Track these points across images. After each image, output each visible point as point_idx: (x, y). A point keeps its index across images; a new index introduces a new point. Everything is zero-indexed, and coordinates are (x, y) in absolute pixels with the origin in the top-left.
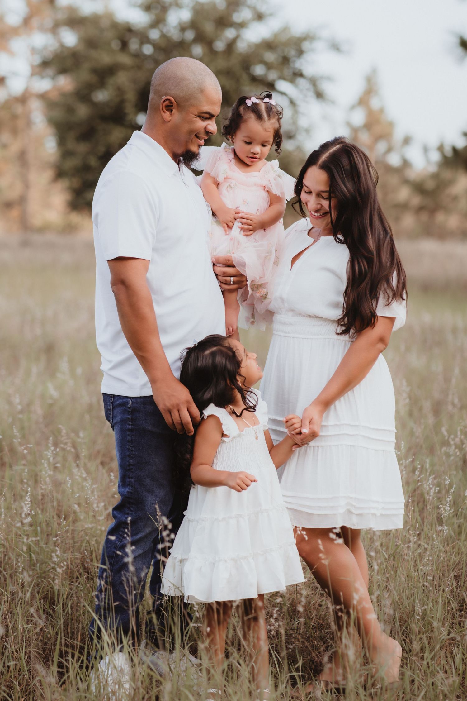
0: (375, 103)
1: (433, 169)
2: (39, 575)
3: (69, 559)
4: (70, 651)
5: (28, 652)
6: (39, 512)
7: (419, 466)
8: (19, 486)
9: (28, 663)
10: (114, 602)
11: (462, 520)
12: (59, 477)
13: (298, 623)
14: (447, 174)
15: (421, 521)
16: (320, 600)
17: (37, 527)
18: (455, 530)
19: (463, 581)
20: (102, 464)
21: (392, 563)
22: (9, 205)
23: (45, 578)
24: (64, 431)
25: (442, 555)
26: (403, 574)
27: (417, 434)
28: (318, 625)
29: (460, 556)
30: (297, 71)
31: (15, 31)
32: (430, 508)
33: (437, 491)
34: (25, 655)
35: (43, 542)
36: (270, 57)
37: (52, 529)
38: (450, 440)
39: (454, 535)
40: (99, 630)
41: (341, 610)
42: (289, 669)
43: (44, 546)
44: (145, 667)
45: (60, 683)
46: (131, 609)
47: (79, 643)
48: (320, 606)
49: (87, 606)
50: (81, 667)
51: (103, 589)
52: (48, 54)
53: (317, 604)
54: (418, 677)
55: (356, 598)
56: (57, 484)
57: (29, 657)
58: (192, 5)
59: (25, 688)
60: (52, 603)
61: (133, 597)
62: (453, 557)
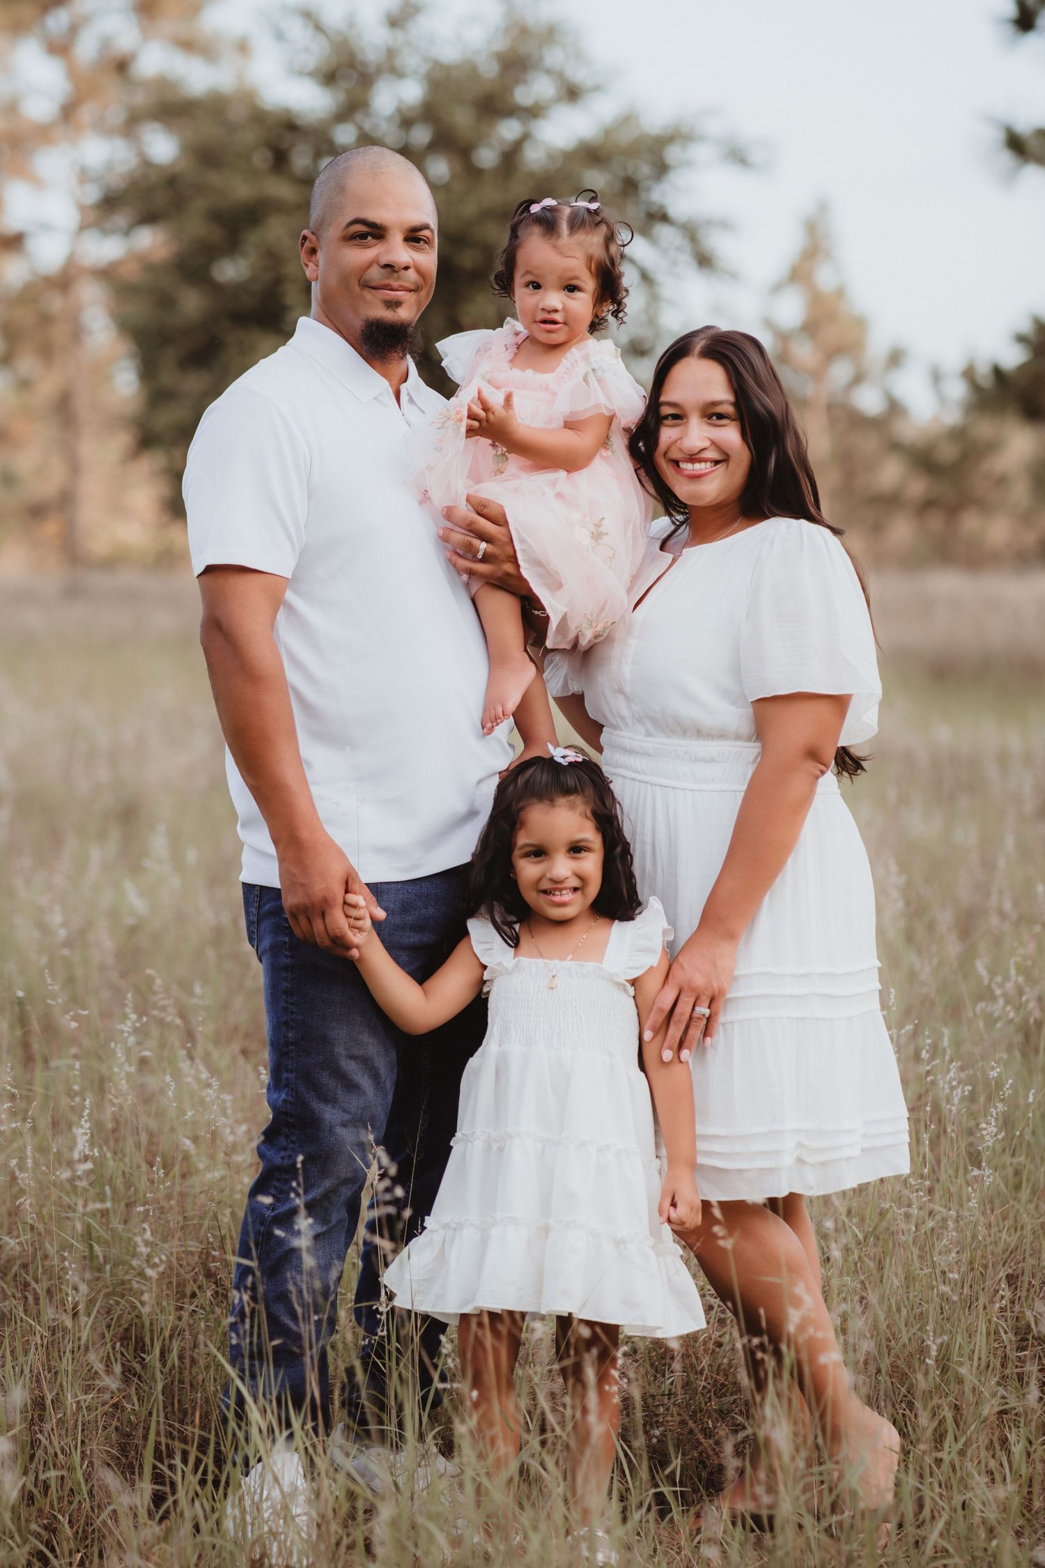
0: (825, 278)
1: (952, 417)
2: (111, 1289)
3: (175, 1255)
4: (178, 1446)
5: (88, 1452)
6: (109, 1155)
7: (929, 1041)
8: (64, 1101)
9: (88, 1477)
10: (271, 1339)
11: (1022, 1159)
12: (152, 1082)
13: (672, 1383)
14: (985, 428)
15: (934, 1162)
16: (718, 1334)
17: (104, 1186)
18: (1008, 1181)
19: (1026, 1285)
20: (244, 1052)
21: (872, 1251)
22: (37, 512)
23: (123, 1296)
24: (159, 981)
25: (982, 1231)
26: (896, 1274)
27: (923, 977)
28: (714, 1385)
29: (1018, 1234)
30: (655, 209)
31: (43, 134)
32: (953, 1131)
33: (966, 1093)
34: (82, 1459)
35: (118, 1220)
36: (596, 179)
37: (136, 1190)
38: (994, 986)
39: (1005, 1190)
40: (241, 1401)
41: (762, 1347)
42: (653, 1478)
43: (120, 1227)
44: (341, 1478)
45: (158, 1517)
46: (308, 1353)
47: (197, 1431)
48: (720, 1345)
49: (215, 1351)
50: (203, 1482)
51: (247, 1310)
52: (116, 181)
53: (712, 1341)
54: (932, 1490)
55: (793, 1320)
56: (147, 1097)
57: (91, 1464)
58: (424, 69)
59: (84, 1531)
60: (141, 1348)
61: (313, 1328)
62: (1004, 1235)
